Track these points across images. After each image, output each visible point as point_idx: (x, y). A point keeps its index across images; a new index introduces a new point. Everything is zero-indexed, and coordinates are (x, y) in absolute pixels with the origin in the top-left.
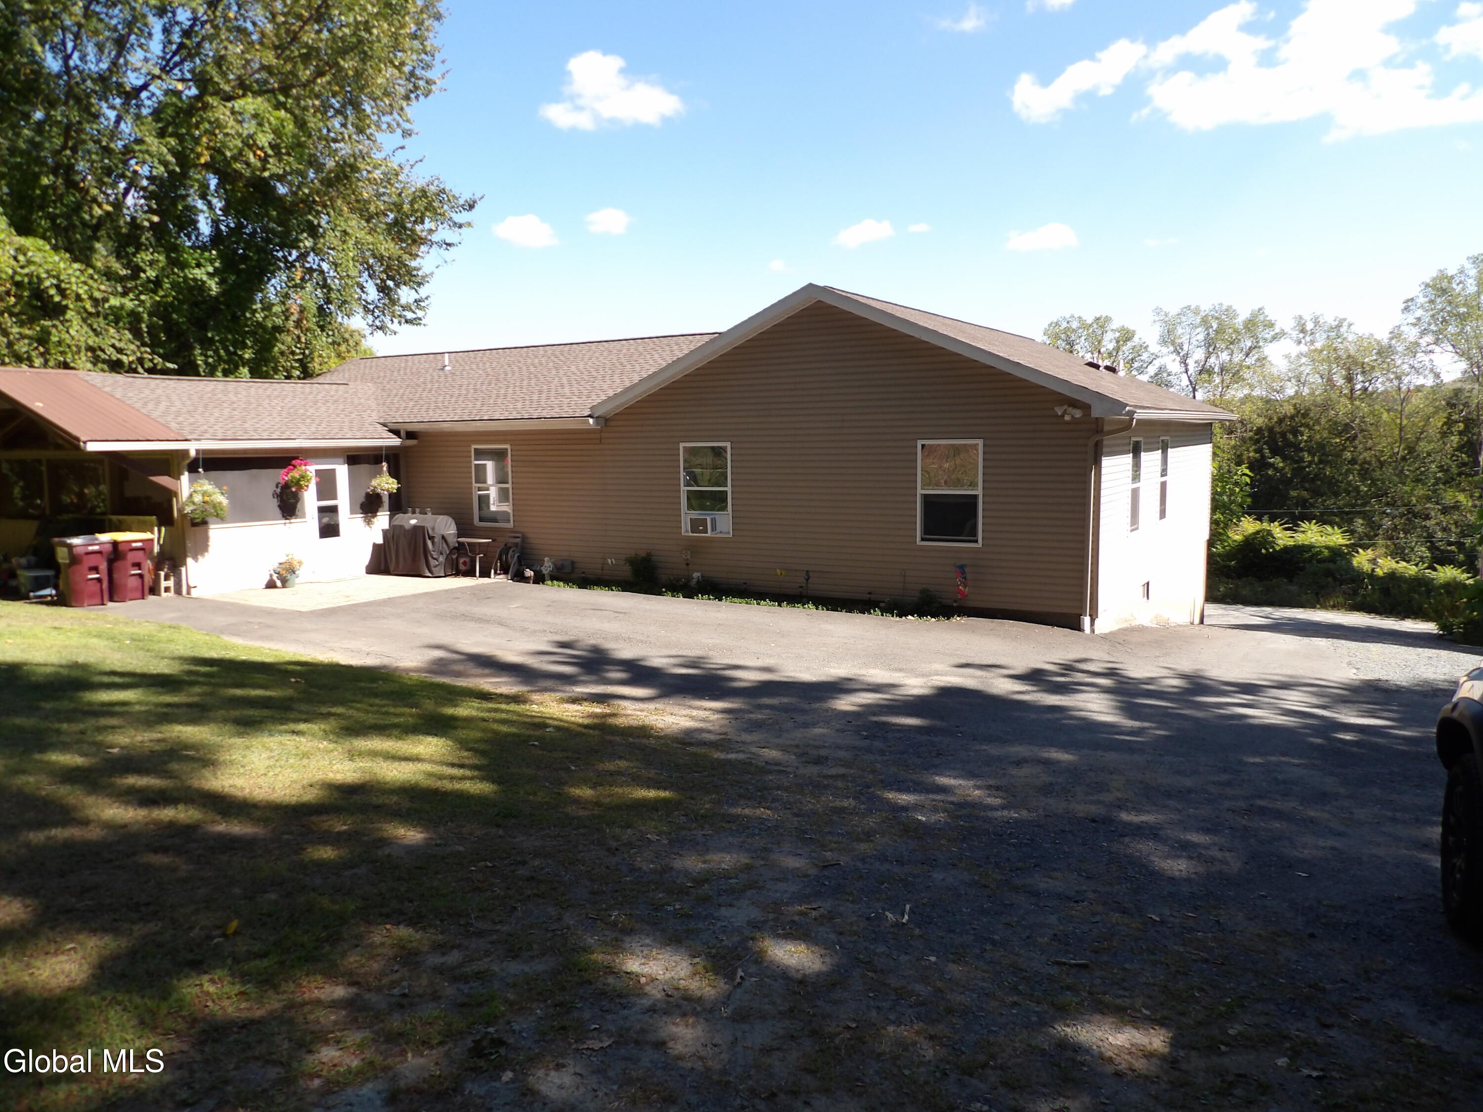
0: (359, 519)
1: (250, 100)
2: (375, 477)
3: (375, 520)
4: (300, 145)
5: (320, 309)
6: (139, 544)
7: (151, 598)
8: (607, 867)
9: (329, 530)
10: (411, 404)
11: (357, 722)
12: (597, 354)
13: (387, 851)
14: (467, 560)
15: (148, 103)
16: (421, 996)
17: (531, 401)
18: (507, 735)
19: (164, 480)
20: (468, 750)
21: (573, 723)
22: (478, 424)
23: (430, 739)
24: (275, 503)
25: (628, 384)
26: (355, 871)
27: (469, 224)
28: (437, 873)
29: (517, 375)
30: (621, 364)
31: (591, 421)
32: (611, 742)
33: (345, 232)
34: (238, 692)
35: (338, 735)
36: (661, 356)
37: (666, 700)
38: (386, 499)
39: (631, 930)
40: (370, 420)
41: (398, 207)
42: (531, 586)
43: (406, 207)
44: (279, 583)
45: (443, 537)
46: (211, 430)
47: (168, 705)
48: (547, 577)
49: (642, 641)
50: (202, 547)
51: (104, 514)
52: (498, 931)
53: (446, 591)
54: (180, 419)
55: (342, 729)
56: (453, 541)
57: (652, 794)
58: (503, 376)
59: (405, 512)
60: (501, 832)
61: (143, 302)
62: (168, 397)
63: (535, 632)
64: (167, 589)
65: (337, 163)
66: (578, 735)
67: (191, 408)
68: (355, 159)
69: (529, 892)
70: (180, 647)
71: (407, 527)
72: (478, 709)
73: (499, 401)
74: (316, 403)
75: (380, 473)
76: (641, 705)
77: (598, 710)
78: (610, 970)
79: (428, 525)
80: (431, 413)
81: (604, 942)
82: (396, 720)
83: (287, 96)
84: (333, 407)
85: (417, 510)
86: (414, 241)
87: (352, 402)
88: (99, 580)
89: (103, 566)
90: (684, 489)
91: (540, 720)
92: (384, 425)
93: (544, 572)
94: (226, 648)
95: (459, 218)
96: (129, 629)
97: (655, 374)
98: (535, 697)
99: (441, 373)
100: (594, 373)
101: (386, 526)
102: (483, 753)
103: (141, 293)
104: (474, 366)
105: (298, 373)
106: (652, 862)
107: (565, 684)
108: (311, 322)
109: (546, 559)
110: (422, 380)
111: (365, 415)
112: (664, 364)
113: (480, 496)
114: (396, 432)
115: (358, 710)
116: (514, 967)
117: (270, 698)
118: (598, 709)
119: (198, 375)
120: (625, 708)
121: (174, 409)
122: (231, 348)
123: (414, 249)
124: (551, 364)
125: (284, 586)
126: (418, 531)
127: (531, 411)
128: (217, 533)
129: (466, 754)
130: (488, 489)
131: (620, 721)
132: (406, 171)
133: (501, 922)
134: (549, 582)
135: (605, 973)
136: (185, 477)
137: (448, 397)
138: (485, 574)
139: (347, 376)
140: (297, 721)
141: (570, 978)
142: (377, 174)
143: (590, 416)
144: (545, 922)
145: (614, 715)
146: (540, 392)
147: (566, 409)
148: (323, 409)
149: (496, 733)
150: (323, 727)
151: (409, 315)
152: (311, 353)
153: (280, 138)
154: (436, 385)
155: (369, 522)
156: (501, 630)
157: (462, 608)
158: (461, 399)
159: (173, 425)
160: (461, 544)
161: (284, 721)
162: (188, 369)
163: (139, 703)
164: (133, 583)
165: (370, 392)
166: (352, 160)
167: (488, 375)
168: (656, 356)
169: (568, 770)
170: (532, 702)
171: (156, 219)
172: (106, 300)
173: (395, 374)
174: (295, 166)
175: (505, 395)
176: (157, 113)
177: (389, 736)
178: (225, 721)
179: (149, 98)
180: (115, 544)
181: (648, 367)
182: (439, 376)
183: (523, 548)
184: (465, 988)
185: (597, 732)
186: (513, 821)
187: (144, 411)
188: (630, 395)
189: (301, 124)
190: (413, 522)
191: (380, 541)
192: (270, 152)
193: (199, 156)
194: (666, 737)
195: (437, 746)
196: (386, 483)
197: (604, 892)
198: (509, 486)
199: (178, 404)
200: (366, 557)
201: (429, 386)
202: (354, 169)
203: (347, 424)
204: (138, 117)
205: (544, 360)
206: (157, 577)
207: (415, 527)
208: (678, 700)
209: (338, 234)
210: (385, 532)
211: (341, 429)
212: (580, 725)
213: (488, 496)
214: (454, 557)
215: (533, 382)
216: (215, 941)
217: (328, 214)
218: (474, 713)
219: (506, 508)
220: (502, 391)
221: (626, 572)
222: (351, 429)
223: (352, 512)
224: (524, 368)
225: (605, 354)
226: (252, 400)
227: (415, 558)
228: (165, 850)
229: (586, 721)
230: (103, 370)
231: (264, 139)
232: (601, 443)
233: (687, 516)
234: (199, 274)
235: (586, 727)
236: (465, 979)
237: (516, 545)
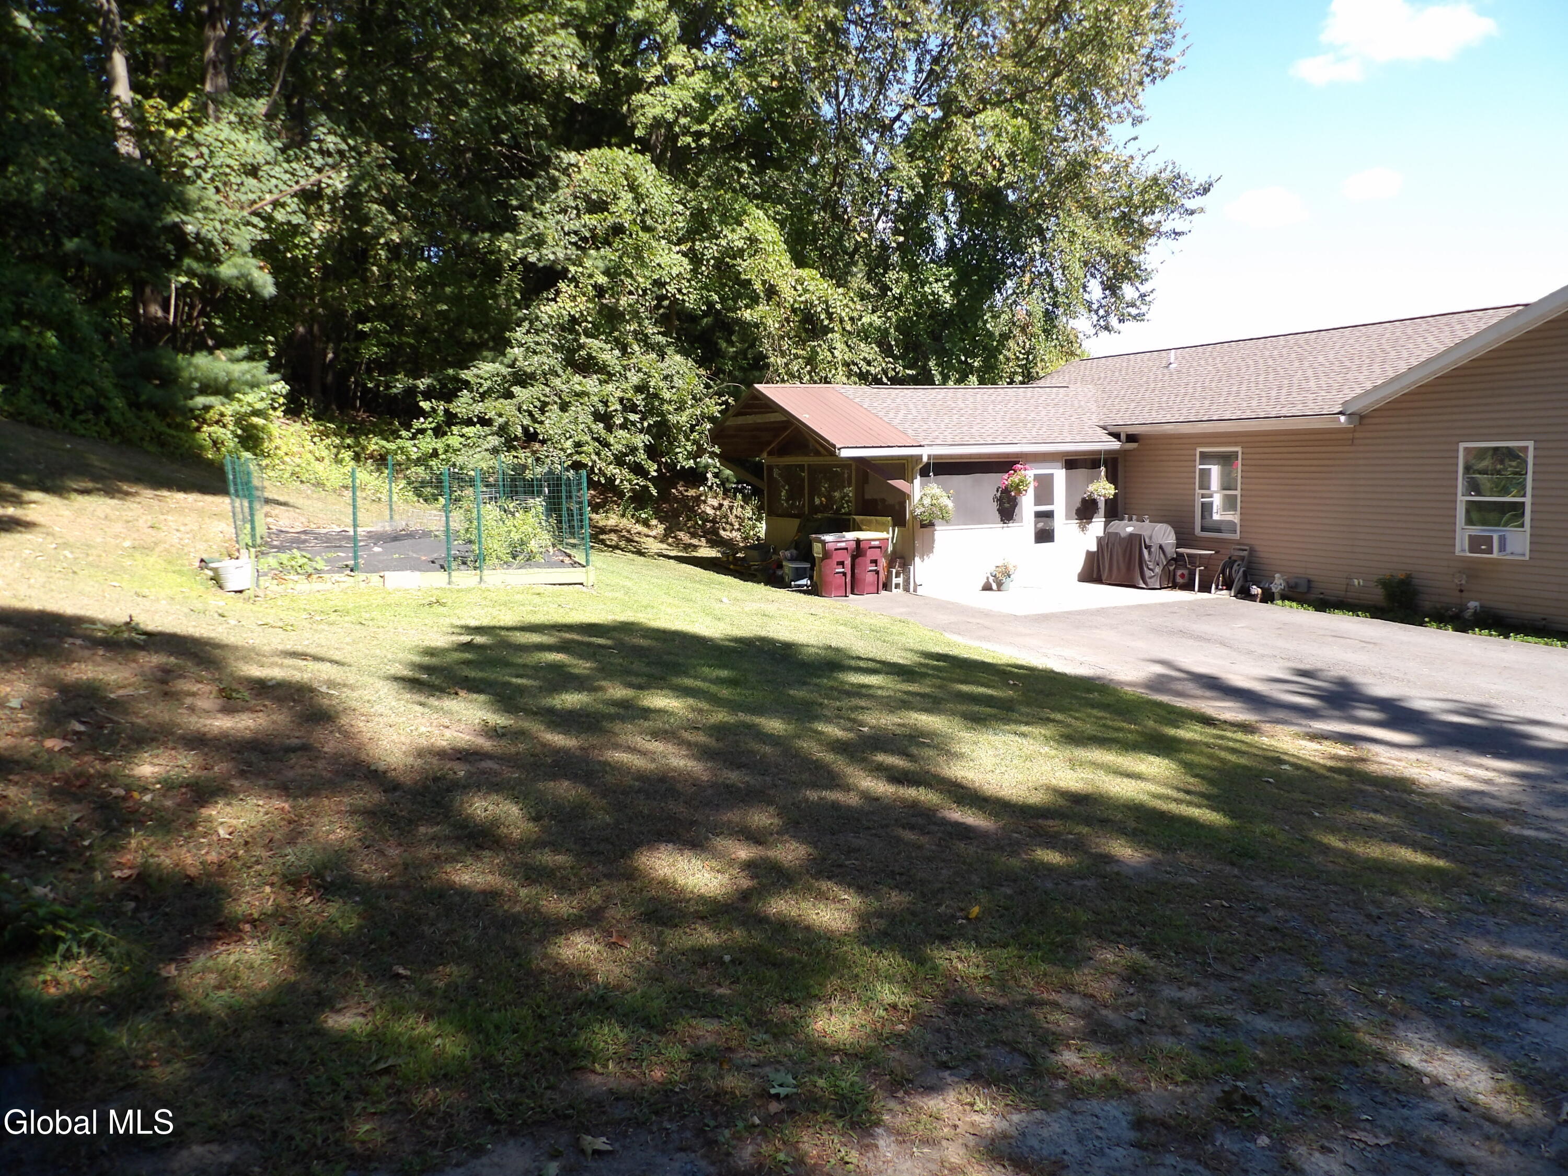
0: (1074, 524)
1: (989, 112)
2: (1092, 482)
3: (1090, 526)
4: (1034, 149)
5: (1047, 313)
6: (877, 543)
7: (884, 593)
8: (1368, 936)
9: (1044, 536)
10: (1133, 405)
11: (1076, 731)
12: (1351, 341)
13: (1116, 869)
14: (1186, 572)
15: (899, 132)
16: (1159, 1027)
17: (1269, 398)
18: (1238, 766)
19: (899, 484)
20: (1196, 776)
21: (1313, 763)
22: (1205, 425)
23: (1151, 758)
24: (995, 506)
25: (1391, 374)
26: (1085, 882)
27: (1202, 210)
28: (1169, 901)
29: (1252, 369)
30: (1383, 351)
31: (1343, 418)
32: (1361, 791)
33: (1073, 233)
34: (965, 688)
35: (1058, 742)
36: (1437, 338)
37: (1433, 751)
38: (1102, 505)
39: (1405, 1017)
40: (1090, 423)
41: (1128, 200)
42: (1257, 606)
43: (1136, 199)
44: (994, 586)
45: (1161, 547)
46: (941, 436)
47: (906, 693)
48: (1276, 596)
49: (1397, 679)
50: (929, 548)
51: (849, 514)
52: (1239, 979)
53: (1162, 604)
54: (916, 426)
55: (1061, 736)
56: (1171, 551)
57: (1420, 859)
58: (1235, 371)
59: (1122, 519)
60: (1236, 871)
61: (889, 318)
62: (906, 405)
63: (1263, 656)
64: (897, 586)
65: (1068, 163)
66: (1320, 776)
67: (925, 415)
68: (1087, 156)
69: (1274, 944)
70: (911, 641)
71: (1123, 535)
72: (1201, 734)
73: (1231, 399)
74: (1037, 407)
75: (1098, 478)
76: (1397, 753)
77: (1342, 753)
78: (1380, 1056)
79: (1146, 534)
80: (1154, 414)
81: (1371, 1021)
82: (1115, 735)
83: (1023, 102)
84: (1053, 411)
85: (1134, 517)
86: (1141, 233)
87: (1072, 405)
88: (844, 574)
89: (848, 562)
90: (1462, 500)
91: (1273, 754)
92: (1104, 428)
93: (1274, 590)
94: (949, 645)
95: (1190, 204)
96: (867, 620)
97: (1429, 361)
98: (1266, 727)
99: (1166, 371)
100: (1348, 364)
101: (1101, 533)
102: (1211, 782)
103: (888, 310)
104: (1203, 362)
105: (1020, 378)
106: (1427, 942)
107: (1302, 717)
108: (1037, 329)
109: (1277, 575)
110: (1145, 379)
111: (1085, 418)
112: (1442, 348)
113: (1203, 504)
114: (1116, 436)
115: (1076, 718)
116: (1261, 1023)
117: (991, 696)
118: (1343, 751)
119: (932, 383)
120: (1377, 754)
121: (910, 416)
122: (963, 358)
123: (1140, 243)
124: (1293, 355)
125: (999, 590)
126: (1135, 541)
127: (1268, 409)
128: (943, 535)
129: (1192, 780)
130: (1211, 496)
131: (1372, 768)
132: (1137, 161)
133: (1242, 969)
134: (1280, 602)
135: (1375, 1059)
136: (918, 481)
137: (1173, 397)
138: (1205, 588)
139: (1066, 378)
140: (1019, 722)
141: (1330, 1053)
142: (1106, 168)
143: (1341, 413)
144: (1294, 982)
145: (1363, 760)
146: (1280, 388)
147: (1312, 406)
148: (1043, 413)
149: (1223, 761)
150: (1043, 732)
151: (1134, 311)
152: (1035, 358)
153: (1016, 145)
154: (1160, 384)
155: (1083, 528)
156: (1223, 651)
157: (1180, 624)
158: (1187, 398)
159: (910, 432)
160: (1180, 555)
161: (1008, 721)
162: (924, 379)
163: (880, 688)
164: (870, 577)
165: (1090, 394)
166: (1083, 156)
167: (1218, 371)
168: (1431, 339)
169: (1311, 816)
170: (1262, 734)
171: (901, 239)
172: (861, 317)
173: (1117, 374)
174: (1029, 171)
175: (1238, 392)
176: (907, 140)
177: (1109, 749)
178: (953, 713)
179: (900, 128)
180: (858, 542)
181: (1419, 352)
182: (1164, 375)
183: (1250, 562)
184: (1208, 1031)
185: (1343, 778)
186: (1250, 862)
187: (886, 419)
188: (1396, 387)
189: (1035, 129)
190: (1130, 530)
191: (1094, 548)
192: (1006, 161)
193: (942, 175)
194: (1434, 795)
195: (1159, 767)
196: (1103, 489)
197: (1366, 964)
198: (1238, 493)
199: (914, 411)
200: (1079, 563)
201: (1152, 386)
202: (1084, 165)
203: (1067, 427)
204: (892, 147)
205: (1285, 351)
206: (890, 573)
207: (1131, 535)
208: (1449, 753)
209: (1066, 235)
210: (1100, 540)
211: (1061, 433)
212: (1324, 766)
213: (1211, 504)
214: (1172, 568)
215: (1271, 376)
216: (960, 921)
217: (1057, 216)
218: (1197, 737)
219: (1233, 517)
220: (1235, 388)
221: (1378, 595)
222: (1070, 432)
223: (1068, 517)
224: (1261, 361)
225: (1362, 340)
226: (979, 406)
227: (1129, 568)
228: (912, 828)
229: (1330, 763)
230: (855, 383)
231: (1001, 150)
232: (1352, 445)
233: (1463, 533)
234: (938, 288)
235: (1331, 769)
236: (1208, 1022)
237: (1242, 558)
